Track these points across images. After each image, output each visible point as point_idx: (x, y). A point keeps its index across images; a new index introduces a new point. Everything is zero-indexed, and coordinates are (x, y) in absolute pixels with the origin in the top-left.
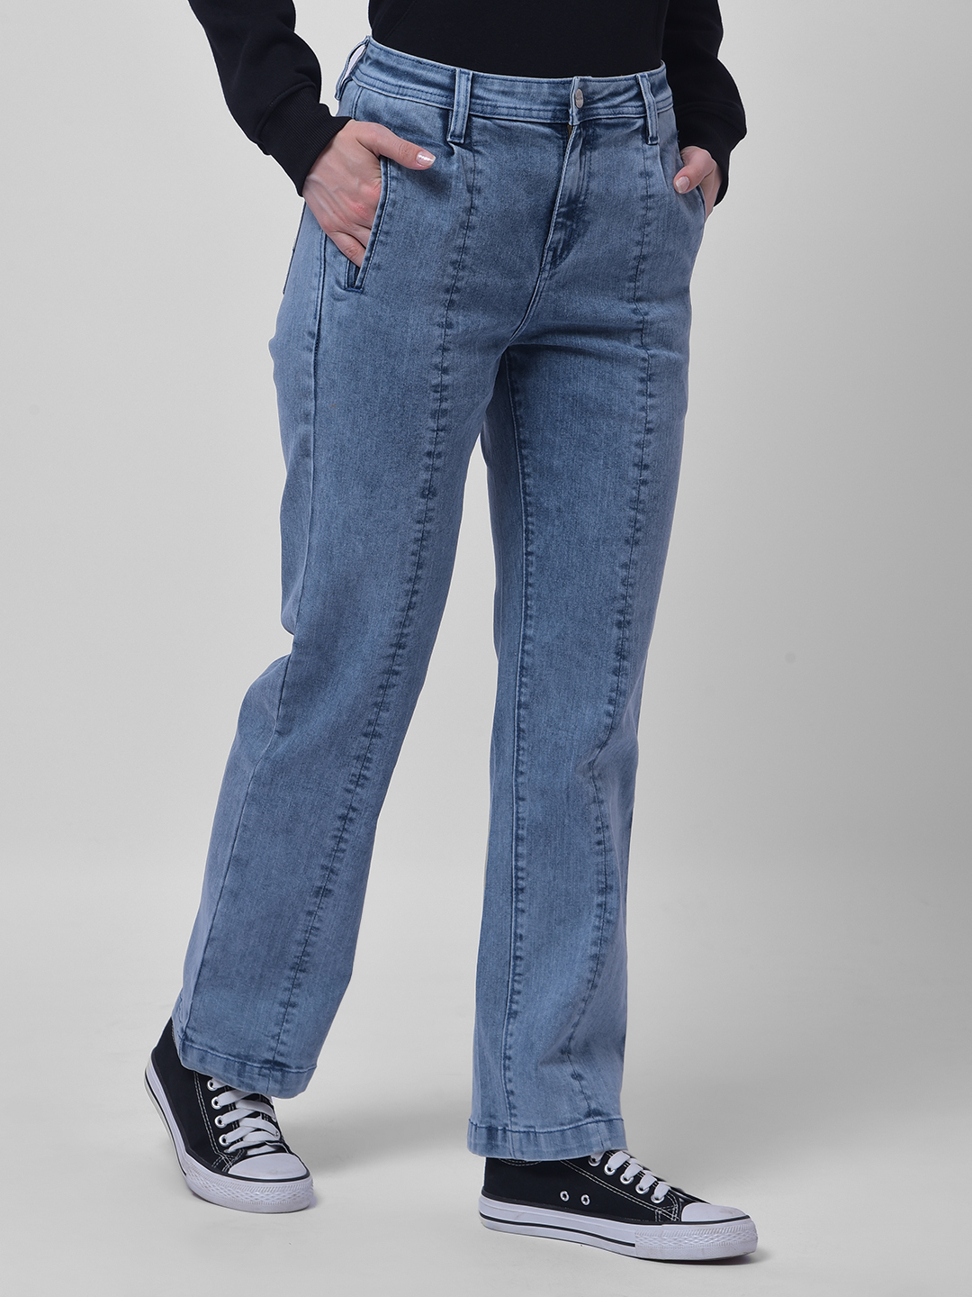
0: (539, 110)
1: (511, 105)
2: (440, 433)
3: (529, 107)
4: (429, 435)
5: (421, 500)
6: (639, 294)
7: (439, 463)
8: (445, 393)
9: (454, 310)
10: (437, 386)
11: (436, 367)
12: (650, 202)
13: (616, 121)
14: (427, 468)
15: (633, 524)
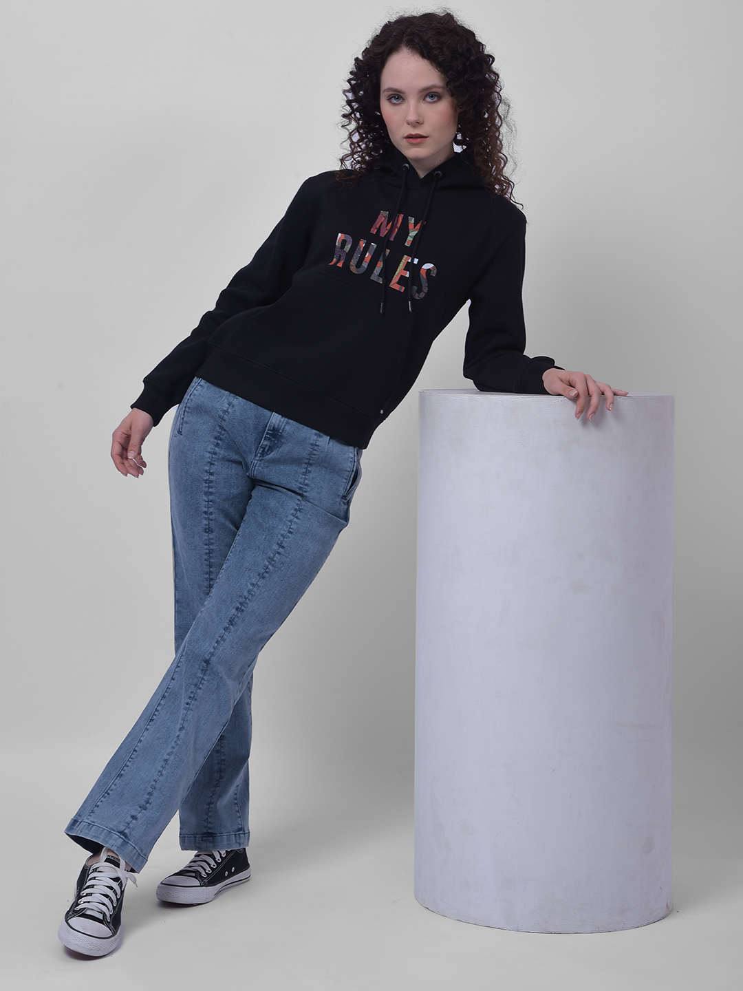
4: (204, 503)
10: (207, 480)
11: (206, 471)
14: (206, 519)
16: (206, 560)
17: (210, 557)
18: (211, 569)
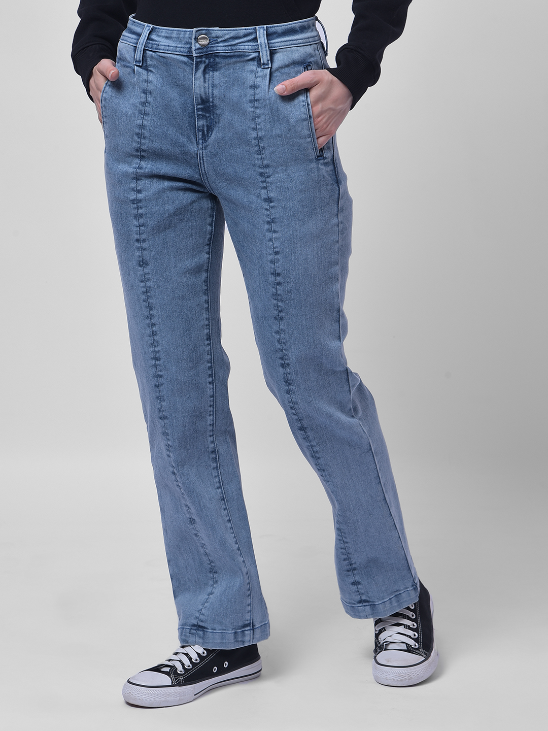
0: (182, 47)
1: (167, 44)
2: (141, 228)
3: (176, 45)
4: (135, 229)
5: (140, 268)
6: (265, 162)
7: (145, 245)
8: (139, 204)
9: (145, 161)
10: (134, 200)
11: (133, 190)
12: (256, 104)
13: (232, 54)
14: (138, 249)
15: (276, 308)
16: (144, 301)
17: (149, 297)
18: (152, 312)
